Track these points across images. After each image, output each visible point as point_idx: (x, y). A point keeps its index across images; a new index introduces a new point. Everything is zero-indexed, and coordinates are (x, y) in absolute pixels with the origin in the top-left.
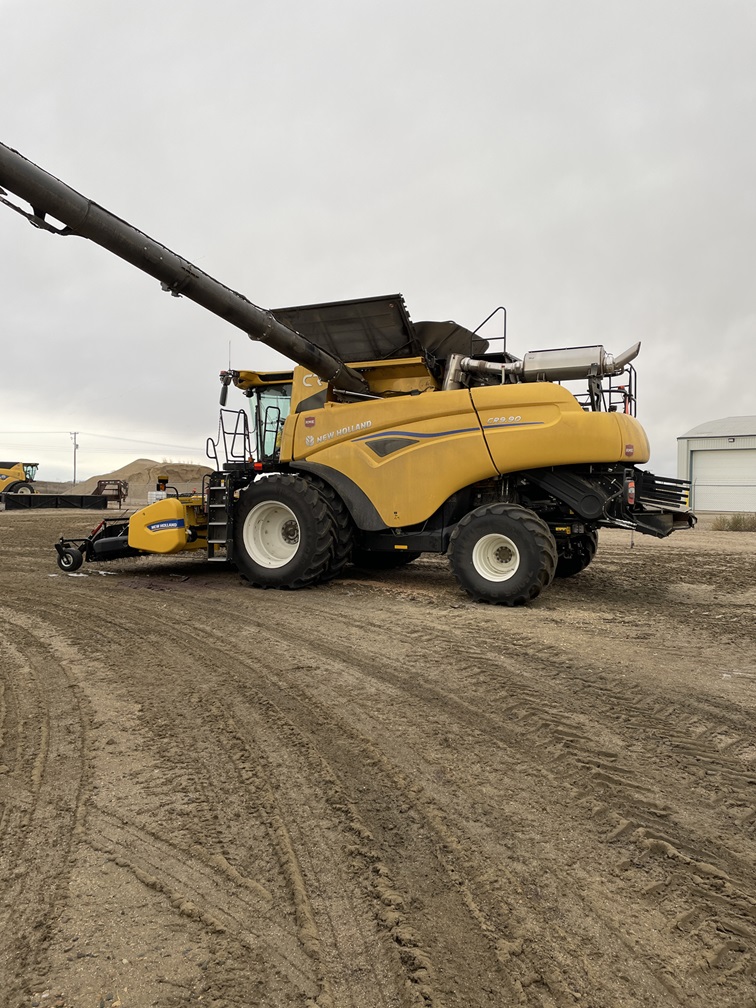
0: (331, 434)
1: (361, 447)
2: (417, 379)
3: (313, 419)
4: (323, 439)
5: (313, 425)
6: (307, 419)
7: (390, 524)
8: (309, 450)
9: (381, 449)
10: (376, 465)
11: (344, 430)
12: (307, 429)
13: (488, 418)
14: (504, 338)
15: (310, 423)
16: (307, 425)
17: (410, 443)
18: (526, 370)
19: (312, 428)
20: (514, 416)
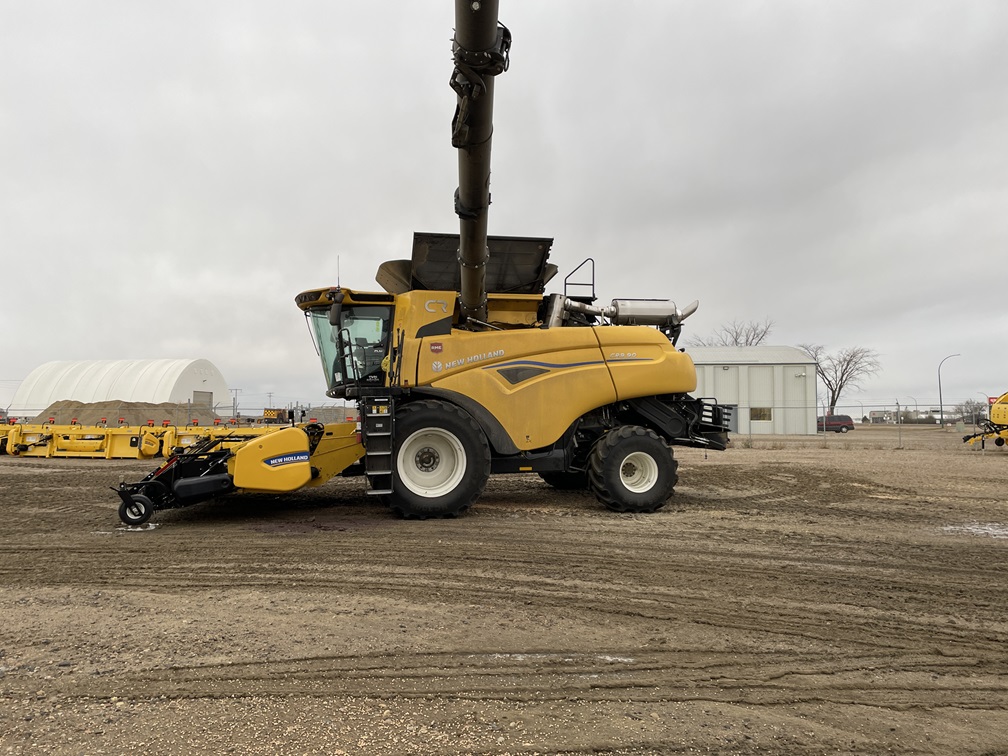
0: (462, 361)
1: (492, 375)
2: (523, 314)
3: (440, 344)
4: (451, 365)
5: (440, 351)
6: (432, 345)
7: (521, 447)
8: (436, 375)
9: (514, 376)
10: (508, 392)
11: (476, 357)
12: (434, 354)
13: (610, 353)
14: (593, 285)
15: (437, 349)
16: (433, 351)
17: (542, 372)
18: (620, 314)
19: (440, 354)
20: (632, 352)
